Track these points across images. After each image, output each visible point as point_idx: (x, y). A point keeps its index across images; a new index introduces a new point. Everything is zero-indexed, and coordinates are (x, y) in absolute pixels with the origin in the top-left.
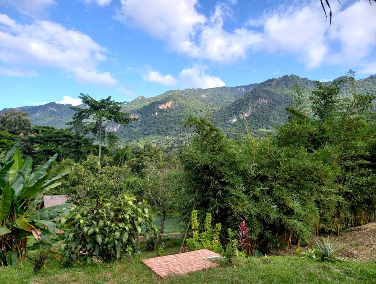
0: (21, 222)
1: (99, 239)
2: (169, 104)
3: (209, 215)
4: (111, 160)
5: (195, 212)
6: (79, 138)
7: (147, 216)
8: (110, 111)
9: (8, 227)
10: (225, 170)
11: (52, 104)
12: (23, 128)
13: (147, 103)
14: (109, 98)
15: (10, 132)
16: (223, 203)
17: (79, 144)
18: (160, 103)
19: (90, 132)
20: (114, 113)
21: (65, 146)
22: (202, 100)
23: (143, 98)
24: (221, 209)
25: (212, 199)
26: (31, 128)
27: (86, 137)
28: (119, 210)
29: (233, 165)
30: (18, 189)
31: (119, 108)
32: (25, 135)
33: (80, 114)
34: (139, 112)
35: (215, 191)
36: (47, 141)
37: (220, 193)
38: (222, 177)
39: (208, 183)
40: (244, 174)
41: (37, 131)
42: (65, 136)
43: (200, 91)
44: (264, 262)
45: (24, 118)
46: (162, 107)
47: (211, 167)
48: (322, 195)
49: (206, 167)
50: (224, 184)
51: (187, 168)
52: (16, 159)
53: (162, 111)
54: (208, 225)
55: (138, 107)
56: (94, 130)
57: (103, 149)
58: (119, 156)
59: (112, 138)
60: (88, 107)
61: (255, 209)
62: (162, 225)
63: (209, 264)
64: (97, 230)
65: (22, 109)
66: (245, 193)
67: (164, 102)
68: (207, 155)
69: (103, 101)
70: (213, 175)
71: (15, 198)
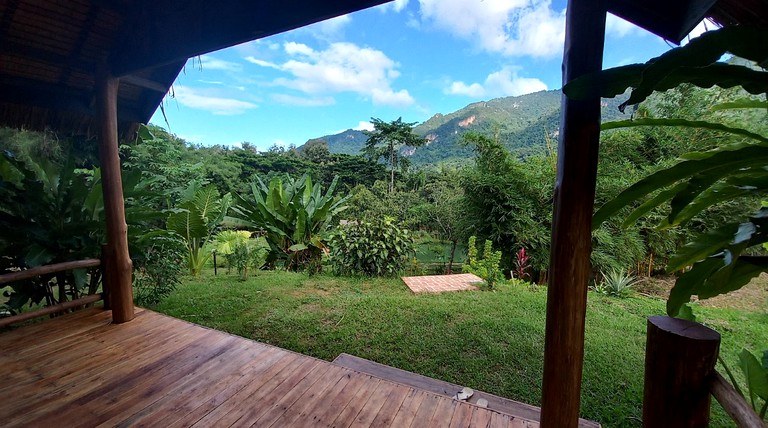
0: (315, 240)
1: (360, 254)
2: (471, 120)
3: (489, 243)
4: (404, 186)
5: (473, 238)
6: (373, 164)
7: (406, 236)
8: (402, 133)
9: (305, 244)
10: (508, 193)
11: (350, 131)
12: (323, 157)
13: (446, 121)
14: (400, 119)
15: (313, 161)
16: (506, 230)
17: (372, 170)
18: (461, 120)
19: (383, 157)
20: (405, 135)
21: (362, 173)
22: (514, 111)
23: (440, 115)
24: (503, 236)
25: (494, 225)
26: (330, 156)
27: (379, 162)
28: (379, 230)
29: (520, 187)
30: (311, 212)
31: (410, 130)
32: (325, 163)
33: (373, 139)
34: (436, 132)
35: (498, 215)
36: (344, 168)
37: (503, 218)
38: (506, 200)
39: (490, 206)
40: (534, 197)
41: (335, 159)
42: (360, 163)
43: (512, 99)
44: (532, 290)
45: (323, 146)
46: (461, 124)
47: (491, 189)
48: (643, 223)
49: (487, 189)
50: (509, 208)
51: (467, 191)
52: (308, 184)
53: (462, 129)
54: (488, 252)
55: (435, 127)
56: (386, 155)
57: (396, 174)
58: (412, 181)
59: (405, 162)
60: (379, 132)
61: (545, 237)
62: (452, 254)
63: (467, 286)
64: (357, 245)
65: (324, 138)
66: (534, 218)
67: (464, 118)
68: (488, 176)
69: (394, 123)
70: (495, 197)
71: (309, 220)
